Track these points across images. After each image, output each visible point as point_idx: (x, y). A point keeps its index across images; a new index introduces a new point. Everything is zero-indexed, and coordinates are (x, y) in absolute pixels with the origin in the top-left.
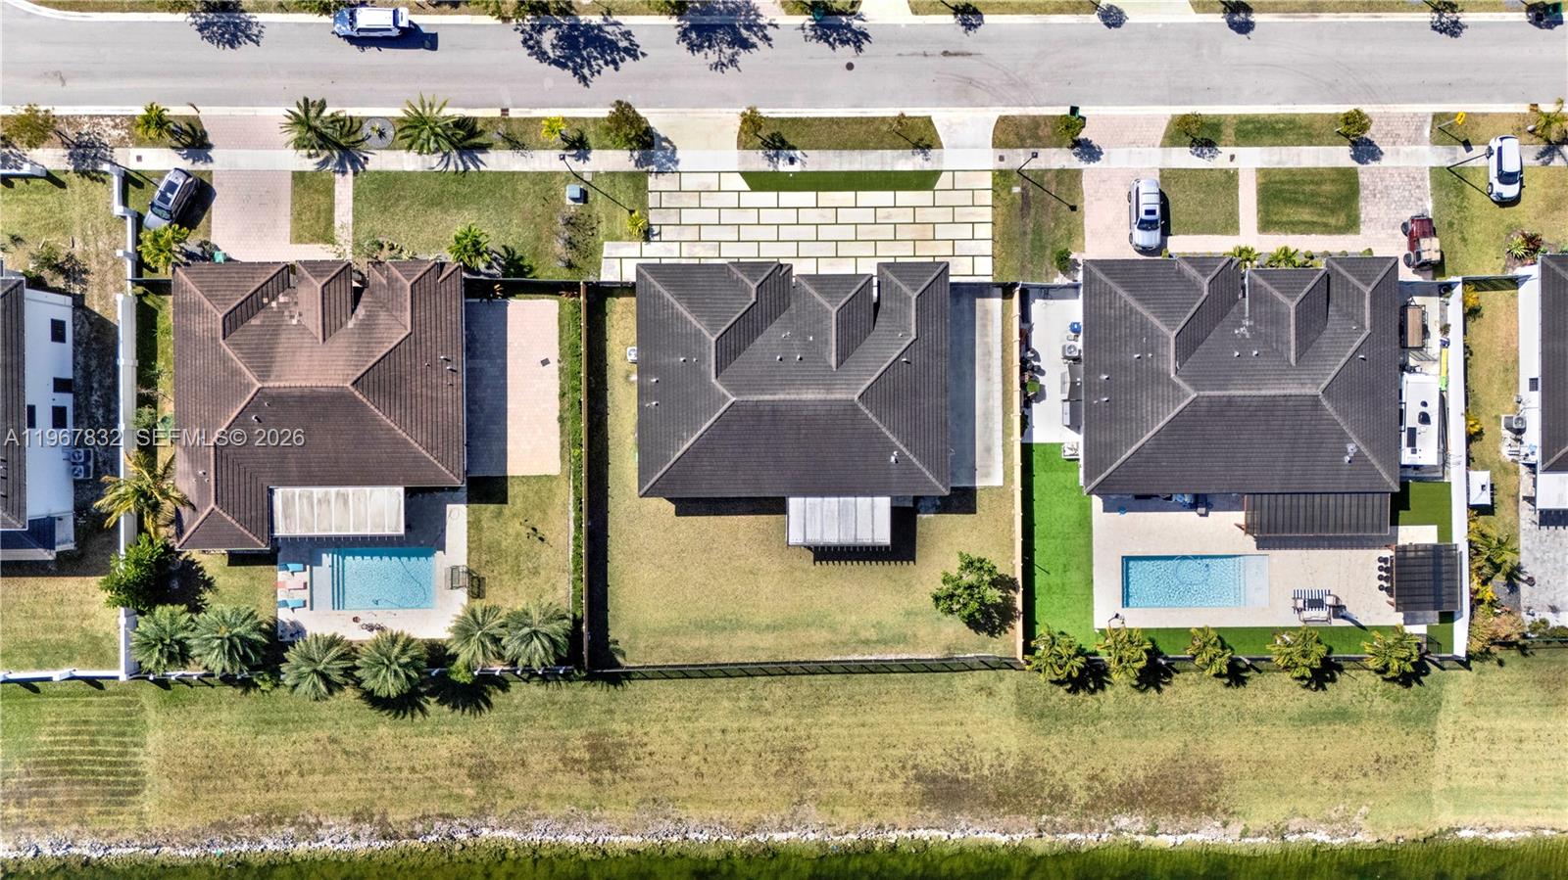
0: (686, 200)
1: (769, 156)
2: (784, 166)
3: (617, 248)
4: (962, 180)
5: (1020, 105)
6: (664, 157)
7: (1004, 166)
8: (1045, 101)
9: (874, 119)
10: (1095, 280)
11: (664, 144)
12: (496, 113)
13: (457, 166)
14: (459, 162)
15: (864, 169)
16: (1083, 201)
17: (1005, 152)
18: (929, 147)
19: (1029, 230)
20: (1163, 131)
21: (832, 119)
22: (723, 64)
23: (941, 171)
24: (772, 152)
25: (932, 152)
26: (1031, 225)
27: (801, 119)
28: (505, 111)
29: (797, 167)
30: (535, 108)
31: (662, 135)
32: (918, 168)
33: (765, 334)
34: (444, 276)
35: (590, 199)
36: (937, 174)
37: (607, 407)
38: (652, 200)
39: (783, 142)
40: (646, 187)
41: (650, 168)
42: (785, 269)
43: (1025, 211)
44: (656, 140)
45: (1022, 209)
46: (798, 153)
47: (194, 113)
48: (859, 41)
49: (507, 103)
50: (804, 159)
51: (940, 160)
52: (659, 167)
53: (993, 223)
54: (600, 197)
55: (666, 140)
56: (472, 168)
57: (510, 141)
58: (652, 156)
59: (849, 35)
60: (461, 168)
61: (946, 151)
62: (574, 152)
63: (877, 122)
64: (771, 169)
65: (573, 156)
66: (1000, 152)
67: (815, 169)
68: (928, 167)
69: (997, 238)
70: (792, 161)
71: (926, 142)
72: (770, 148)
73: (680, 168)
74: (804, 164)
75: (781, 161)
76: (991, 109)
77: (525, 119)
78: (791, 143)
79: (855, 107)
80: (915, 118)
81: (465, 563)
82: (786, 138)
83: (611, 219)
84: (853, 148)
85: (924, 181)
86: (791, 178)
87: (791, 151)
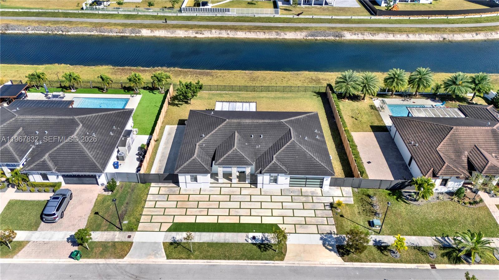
0: (313, 221)
1: (268, 241)
2: (259, 235)
3: (346, 201)
4: (156, 227)
5: (108, 264)
6: (329, 241)
7: (129, 233)
8: (91, 267)
9: (202, 259)
10: (101, 164)
11: (331, 248)
12: (438, 266)
13: (449, 239)
14: (448, 241)
15: (212, 233)
16: (89, 217)
17: (127, 240)
18: (171, 244)
20: (24, 249)
21: (229, 259)
23: (166, 231)
24: (266, 242)
25: (169, 240)
26: (122, 207)
27: (248, 260)
28: (433, 267)
29: (251, 235)
30: (414, 269)
31: (333, 252)
32: (179, 233)
34: (431, 171)
35: (367, 223)
36: (170, 230)
37: (337, 150)
38: (332, 221)
39: (259, 247)
40: (337, 228)
41: (336, 236)
43: (124, 213)
44: (336, 250)
46: (250, 241)
49: (433, 271)
50: (247, 239)
51: (166, 237)
52: (332, 237)
54: (362, 224)
55: (330, 250)
56: (440, 238)
57: (423, 250)
58: (336, 242)
60: (446, 238)
61: (161, 241)
62: (383, 244)
63: (201, 256)
64: (266, 235)
65: (383, 243)
66: (130, 240)
67: (240, 234)
68: (174, 234)
69: (143, 202)
70: (254, 238)
71: (172, 247)
72: (267, 244)
73: (319, 236)
74: (247, 237)
75: (260, 238)
76: (127, 263)
77: (419, 263)
78: (255, 247)
80: (176, 259)
81: (380, 113)
82: (259, 250)
83: (353, 213)
84: (217, 244)
85: (177, 227)
86: (254, 229)
87: (254, 242)
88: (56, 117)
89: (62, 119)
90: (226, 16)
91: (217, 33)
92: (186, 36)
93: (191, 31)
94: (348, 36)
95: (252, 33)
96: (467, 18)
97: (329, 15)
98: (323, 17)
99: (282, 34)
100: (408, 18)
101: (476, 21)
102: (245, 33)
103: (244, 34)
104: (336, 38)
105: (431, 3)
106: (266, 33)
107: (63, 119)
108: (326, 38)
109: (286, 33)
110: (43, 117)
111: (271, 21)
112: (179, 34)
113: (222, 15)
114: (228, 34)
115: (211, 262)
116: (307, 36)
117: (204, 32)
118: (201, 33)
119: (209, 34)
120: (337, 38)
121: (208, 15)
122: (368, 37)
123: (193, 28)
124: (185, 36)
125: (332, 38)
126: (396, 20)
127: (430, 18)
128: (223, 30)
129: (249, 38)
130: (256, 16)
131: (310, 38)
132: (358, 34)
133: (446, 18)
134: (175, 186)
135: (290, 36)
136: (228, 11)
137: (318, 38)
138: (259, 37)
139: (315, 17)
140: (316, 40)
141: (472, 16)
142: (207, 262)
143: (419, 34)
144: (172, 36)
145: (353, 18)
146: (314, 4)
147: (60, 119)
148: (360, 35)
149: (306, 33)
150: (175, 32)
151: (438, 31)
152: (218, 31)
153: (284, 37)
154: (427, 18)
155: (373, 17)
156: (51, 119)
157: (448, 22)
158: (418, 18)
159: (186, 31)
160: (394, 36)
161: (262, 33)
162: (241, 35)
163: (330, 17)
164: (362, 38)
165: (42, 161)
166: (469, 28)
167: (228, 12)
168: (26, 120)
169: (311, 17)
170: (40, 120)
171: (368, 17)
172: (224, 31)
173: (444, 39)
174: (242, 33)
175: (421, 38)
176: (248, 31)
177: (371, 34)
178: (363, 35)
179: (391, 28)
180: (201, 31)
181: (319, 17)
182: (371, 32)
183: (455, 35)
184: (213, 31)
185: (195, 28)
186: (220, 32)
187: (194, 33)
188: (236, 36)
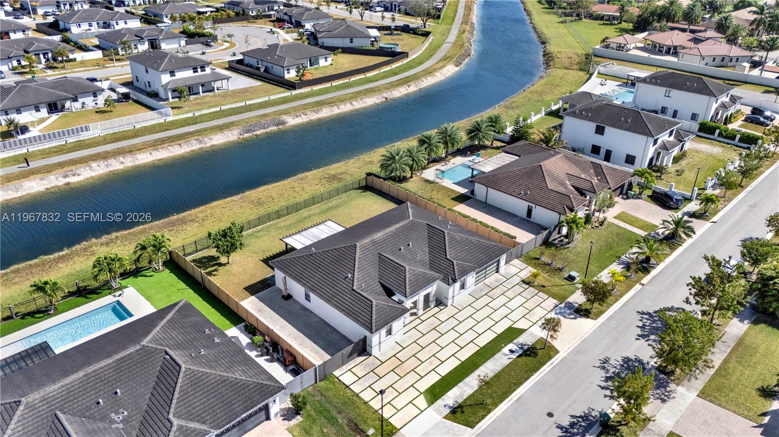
0: (531, 304)
1: (525, 345)
2: (512, 346)
4: (412, 411)
6: (565, 312)
9: (501, 401)
11: (573, 316)
12: (644, 282)
14: (625, 260)
18: (452, 412)
19: (338, 416)
21: (522, 384)
22: (605, 363)
23: (429, 406)
24: (526, 347)
25: (447, 411)
26: (340, 420)
28: (642, 284)
29: (506, 350)
32: (444, 397)
33: (428, 253)
34: (566, 208)
36: (431, 402)
38: (543, 295)
39: (527, 355)
40: (554, 298)
41: (562, 305)
42: (451, 281)
43: (352, 424)
44: (578, 315)
45: (356, 425)
46: (514, 357)
47: (711, 221)
48: (566, 432)
49: (646, 288)
50: (508, 357)
51: (438, 411)
53: (366, 403)
55: (575, 318)
56: (618, 261)
58: (570, 309)
59: (575, 430)
60: (621, 259)
61: (439, 418)
63: (497, 401)
64: (516, 341)
68: (440, 402)
69: (355, 398)
70: (512, 351)
71: (458, 415)
72: (529, 348)
74: (506, 355)
75: (516, 347)
77: (632, 287)
78: (524, 358)
79: (519, 399)
80: (480, 420)
81: (443, 184)
83: (547, 279)
85: (434, 394)
86: (502, 344)
87: (518, 354)
88: (109, 361)
89: (122, 358)
90: (86, 138)
91: (102, 167)
92: (49, 186)
93: (53, 177)
94: (292, 121)
95: (160, 150)
96: (382, 72)
97: (241, 102)
98: (234, 106)
99: (206, 139)
100: (330, 85)
101: (394, 74)
102: (151, 154)
103: (149, 156)
104: (279, 127)
105: (331, 64)
106: (182, 145)
107: (125, 357)
108: (268, 130)
109: (211, 137)
110: (81, 374)
111: (168, 128)
112: (30, 188)
113: (78, 139)
114: (122, 163)
115: (511, 399)
116: (242, 133)
117: (78, 172)
118: (74, 175)
119: (90, 171)
120: (281, 127)
121: (51, 146)
122: (314, 116)
123: (52, 171)
124: (46, 187)
125: (274, 128)
126: (319, 89)
127: (351, 80)
128: (110, 159)
129: (161, 159)
130: (138, 127)
131: (246, 135)
132: (300, 116)
133: (364, 76)
134: (365, 357)
135: (218, 140)
136: (87, 129)
137: (258, 133)
138: (174, 154)
139: (223, 108)
140: (257, 136)
141: (385, 70)
142: (509, 401)
143: (361, 100)
144: (19, 194)
145: (272, 98)
146: (203, 92)
147: (117, 360)
148: (303, 116)
149: (239, 131)
150: (21, 186)
151: (374, 91)
152: (102, 164)
153: (212, 144)
154: (348, 81)
155: (294, 92)
156: (101, 368)
157: (370, 80)
158: (339, 83)
159: (42, 179)
160: (338, 108)
161: (176, 147)
162: (145, 158)
163: (243, 104)
164: (308, 119)
165: (177, 431)
166: (396, 81)
167: (87, 131)
168: (51, 395)
169: (218, 109)
170: (81, 381)
171: (287, 94)
172: (112, 160)
173: (386, 98)
174: (144, 154)
175: (365, 103)
176: (152, 150)
177: (314, 111)
178: (306, 115)
179: (327, 99)
180: (72, 171)
181: (228, 107)
182: (313, 109)
183: (393, 92)
184: (94, 165)
185: (54, 170)
186: (106, 163)
187: (61, 179)
188: (138, 163)
